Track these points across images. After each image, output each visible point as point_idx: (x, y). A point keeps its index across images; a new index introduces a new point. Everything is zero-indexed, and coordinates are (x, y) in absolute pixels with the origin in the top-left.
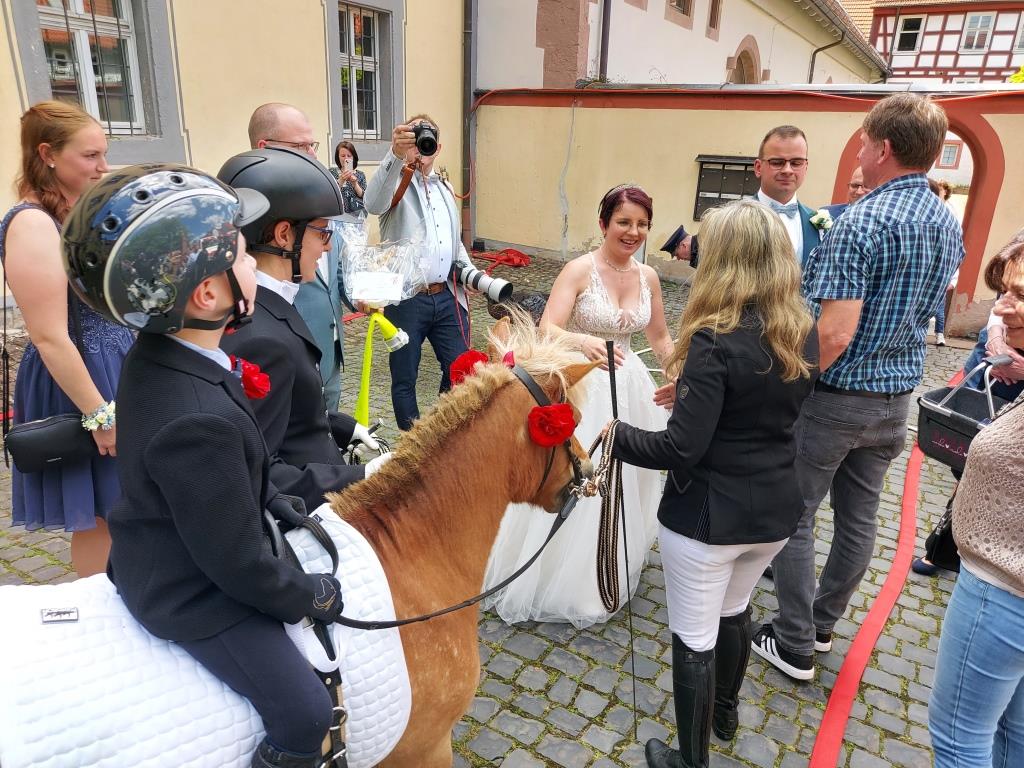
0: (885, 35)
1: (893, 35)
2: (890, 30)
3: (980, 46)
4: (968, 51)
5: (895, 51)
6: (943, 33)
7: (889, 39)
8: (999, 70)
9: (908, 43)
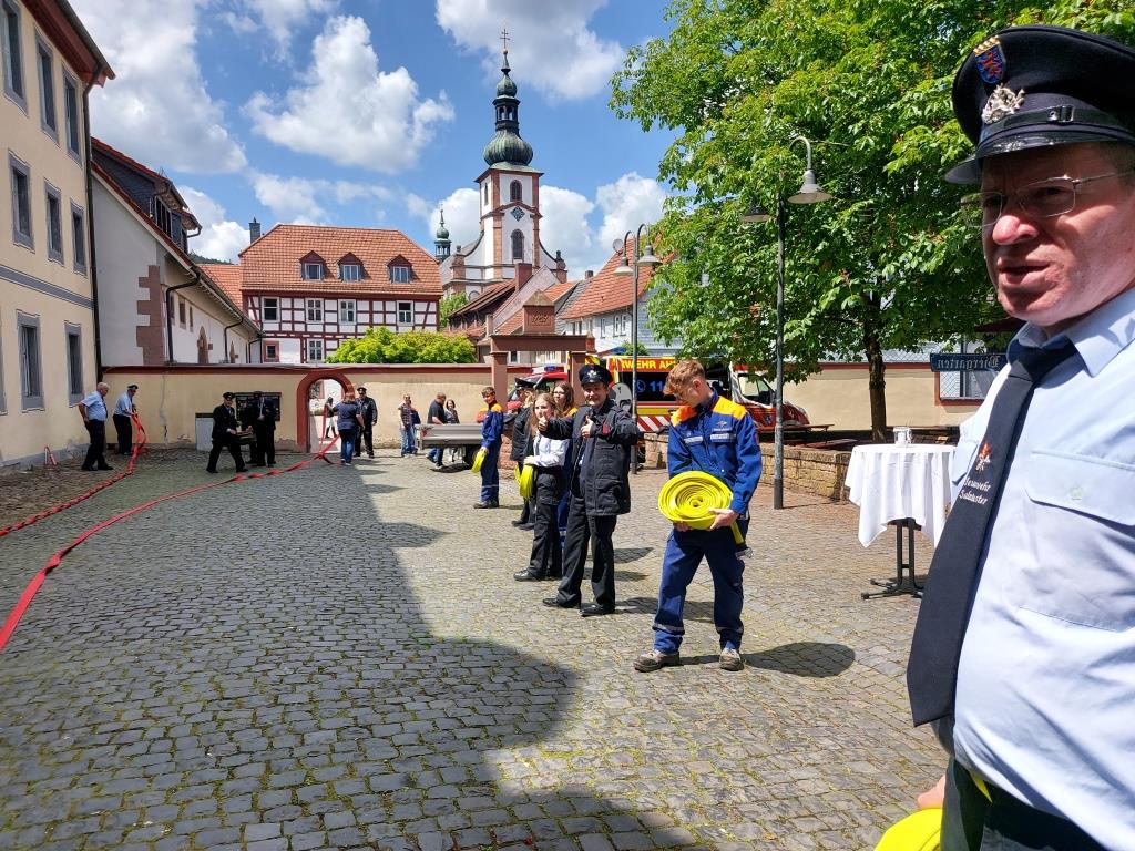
0: (254, 309)
1: (260, 309)
2: (257, 305)
3: (319, 318)
4: (311, 322)
5: (263, 320)
6: (293, 309)
7: (257, 312)
8: (334, 334)
9: (271, 315)
